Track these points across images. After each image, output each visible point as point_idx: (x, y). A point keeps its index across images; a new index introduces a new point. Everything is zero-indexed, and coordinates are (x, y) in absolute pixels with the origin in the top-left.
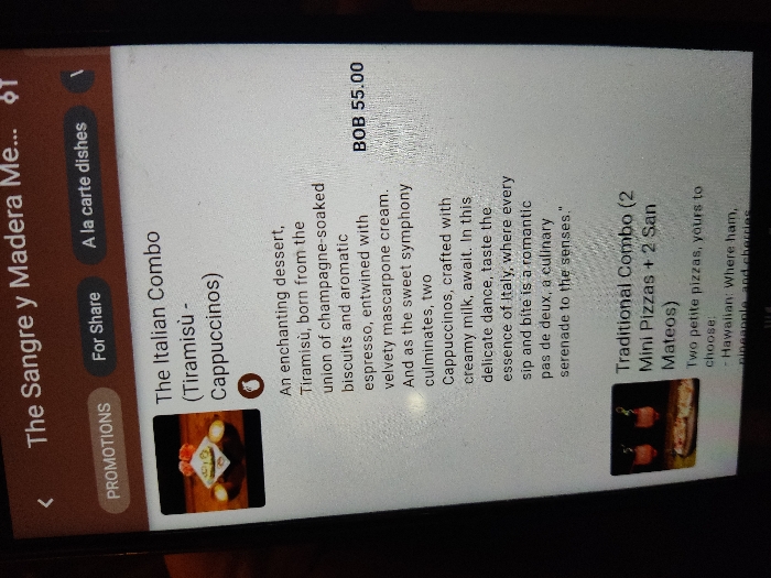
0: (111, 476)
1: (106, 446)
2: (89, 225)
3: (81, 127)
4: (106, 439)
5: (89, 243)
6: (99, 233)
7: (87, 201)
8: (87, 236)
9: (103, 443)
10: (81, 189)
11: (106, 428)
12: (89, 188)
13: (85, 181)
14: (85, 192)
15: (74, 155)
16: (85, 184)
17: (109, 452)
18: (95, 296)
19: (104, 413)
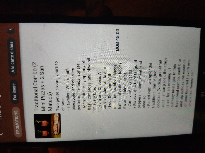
0: (17, 128)
1: (16, 121)
2: (13, 67)
3: (12, 43)
4: (16, 119)
5: (13, 71)
6: (15, 69)
7: (13, 61)
8: (12, 70)
9: (16, 120)
10: (11, 58)
11: (16, 117)
12: (13, 58)
13: (12, 56)
14: (12, 59)
15: (10, 50)
16: (12, 57)
17: (17, 123)
18: (14, 84)
19: (16, 113)
